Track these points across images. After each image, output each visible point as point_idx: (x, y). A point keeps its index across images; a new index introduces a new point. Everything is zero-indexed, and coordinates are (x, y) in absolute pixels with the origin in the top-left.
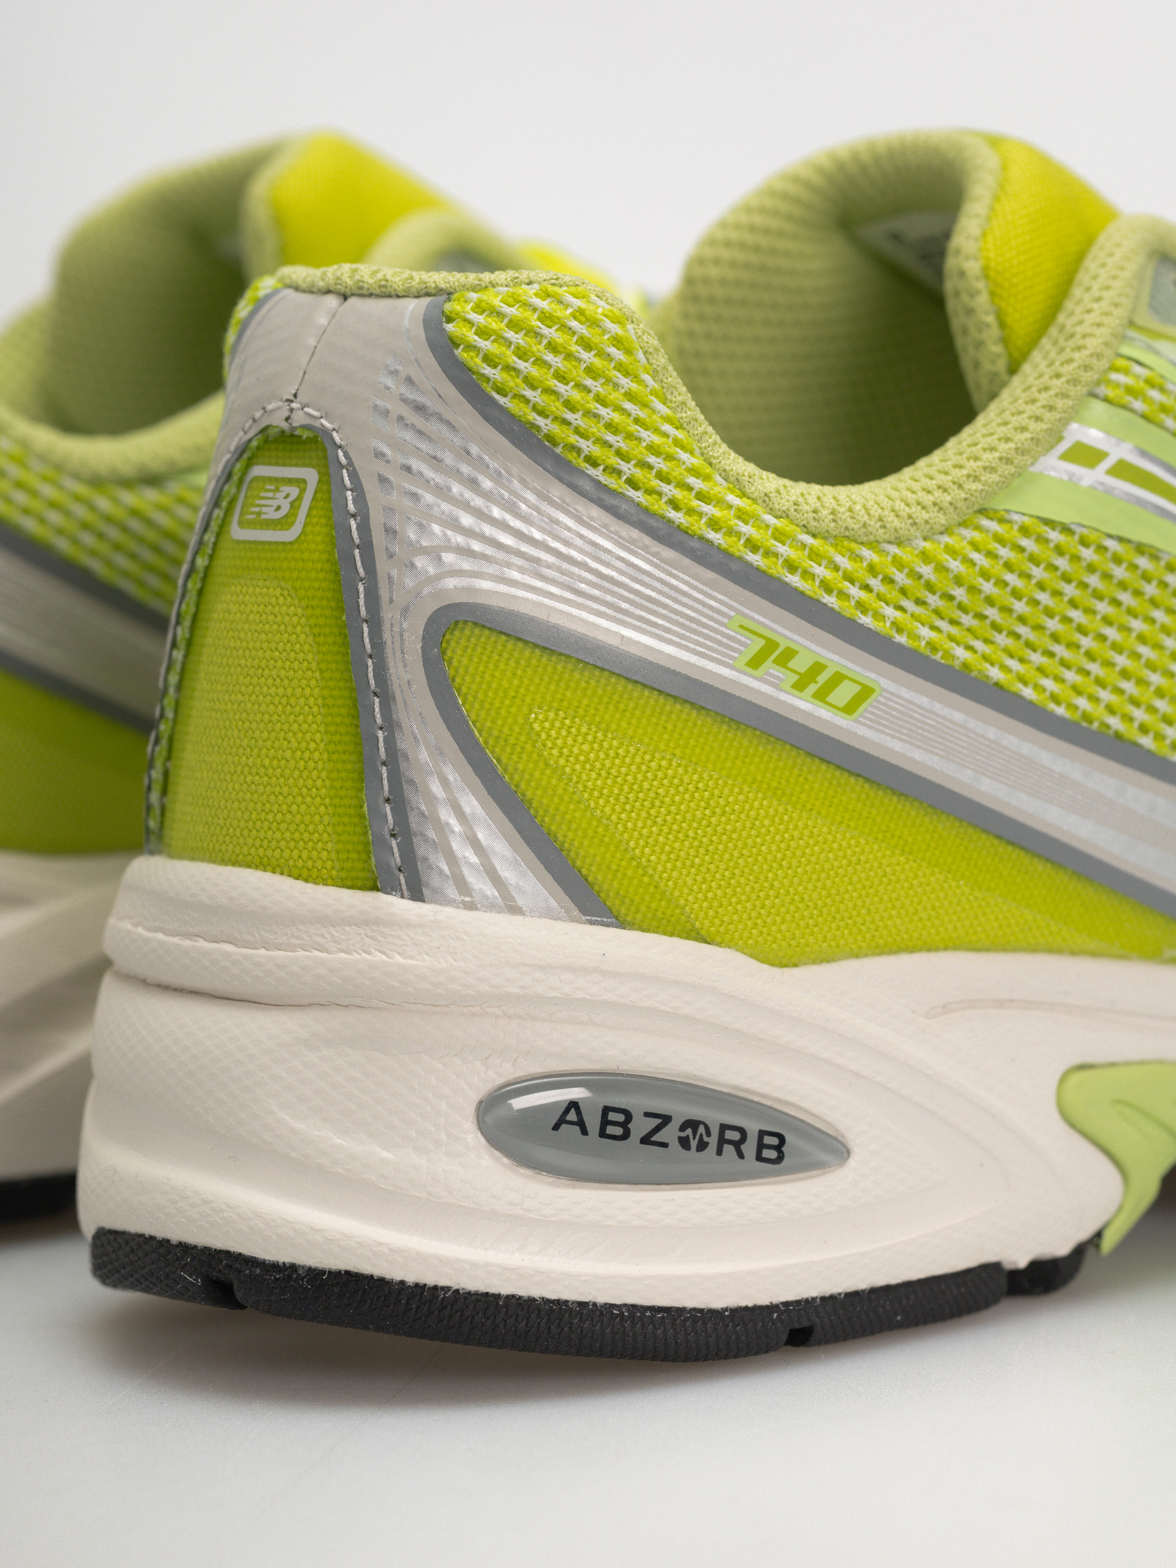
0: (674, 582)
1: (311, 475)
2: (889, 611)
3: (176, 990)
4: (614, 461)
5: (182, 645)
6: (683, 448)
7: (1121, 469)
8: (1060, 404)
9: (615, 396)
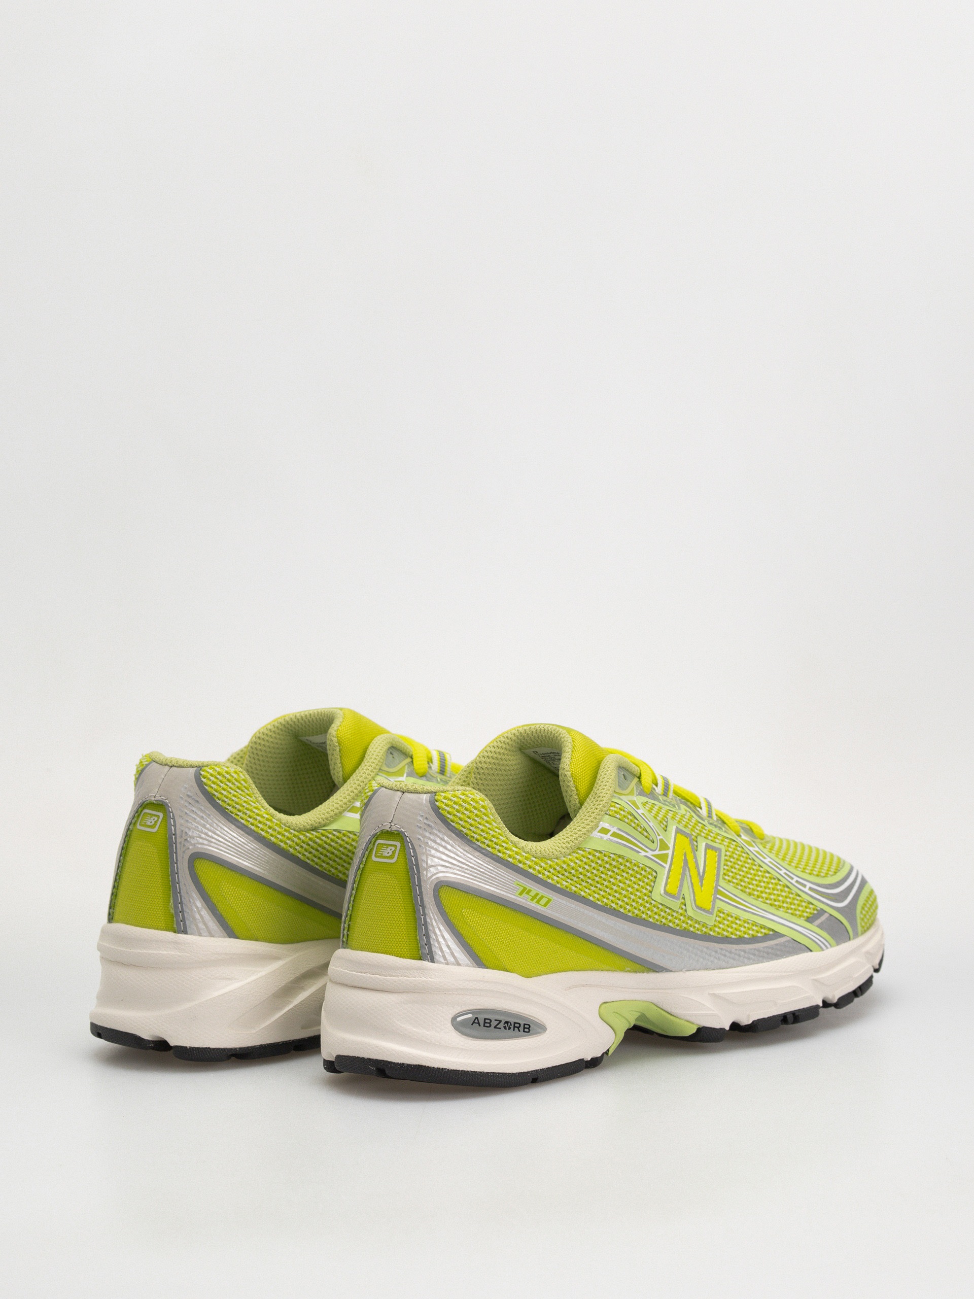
0: (499, 872)
1: (398, 844)
2: (555, 878)
3: (355, 987)
4: (483, 840)
5: (355, 889)
6: (500, 835)
7: (614, 835)
8: (598, 817)
9: (483, 822)
